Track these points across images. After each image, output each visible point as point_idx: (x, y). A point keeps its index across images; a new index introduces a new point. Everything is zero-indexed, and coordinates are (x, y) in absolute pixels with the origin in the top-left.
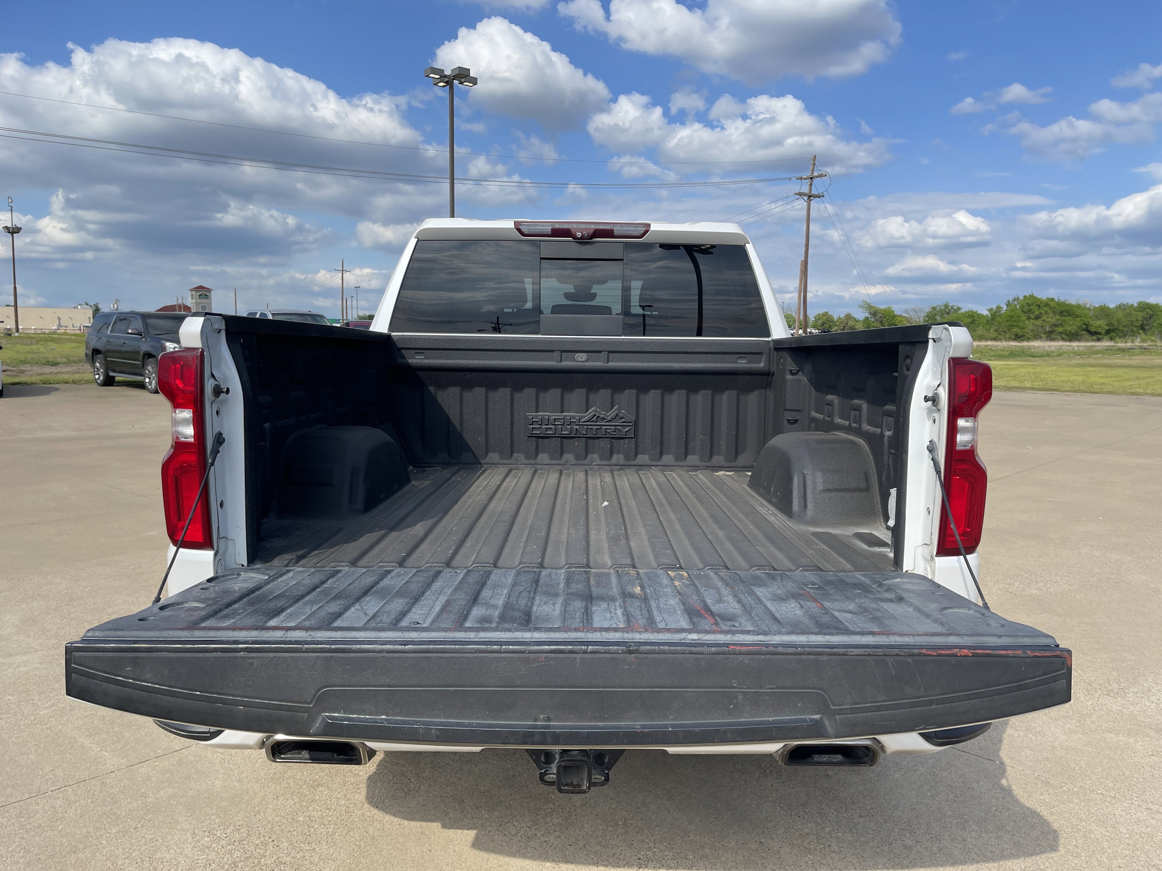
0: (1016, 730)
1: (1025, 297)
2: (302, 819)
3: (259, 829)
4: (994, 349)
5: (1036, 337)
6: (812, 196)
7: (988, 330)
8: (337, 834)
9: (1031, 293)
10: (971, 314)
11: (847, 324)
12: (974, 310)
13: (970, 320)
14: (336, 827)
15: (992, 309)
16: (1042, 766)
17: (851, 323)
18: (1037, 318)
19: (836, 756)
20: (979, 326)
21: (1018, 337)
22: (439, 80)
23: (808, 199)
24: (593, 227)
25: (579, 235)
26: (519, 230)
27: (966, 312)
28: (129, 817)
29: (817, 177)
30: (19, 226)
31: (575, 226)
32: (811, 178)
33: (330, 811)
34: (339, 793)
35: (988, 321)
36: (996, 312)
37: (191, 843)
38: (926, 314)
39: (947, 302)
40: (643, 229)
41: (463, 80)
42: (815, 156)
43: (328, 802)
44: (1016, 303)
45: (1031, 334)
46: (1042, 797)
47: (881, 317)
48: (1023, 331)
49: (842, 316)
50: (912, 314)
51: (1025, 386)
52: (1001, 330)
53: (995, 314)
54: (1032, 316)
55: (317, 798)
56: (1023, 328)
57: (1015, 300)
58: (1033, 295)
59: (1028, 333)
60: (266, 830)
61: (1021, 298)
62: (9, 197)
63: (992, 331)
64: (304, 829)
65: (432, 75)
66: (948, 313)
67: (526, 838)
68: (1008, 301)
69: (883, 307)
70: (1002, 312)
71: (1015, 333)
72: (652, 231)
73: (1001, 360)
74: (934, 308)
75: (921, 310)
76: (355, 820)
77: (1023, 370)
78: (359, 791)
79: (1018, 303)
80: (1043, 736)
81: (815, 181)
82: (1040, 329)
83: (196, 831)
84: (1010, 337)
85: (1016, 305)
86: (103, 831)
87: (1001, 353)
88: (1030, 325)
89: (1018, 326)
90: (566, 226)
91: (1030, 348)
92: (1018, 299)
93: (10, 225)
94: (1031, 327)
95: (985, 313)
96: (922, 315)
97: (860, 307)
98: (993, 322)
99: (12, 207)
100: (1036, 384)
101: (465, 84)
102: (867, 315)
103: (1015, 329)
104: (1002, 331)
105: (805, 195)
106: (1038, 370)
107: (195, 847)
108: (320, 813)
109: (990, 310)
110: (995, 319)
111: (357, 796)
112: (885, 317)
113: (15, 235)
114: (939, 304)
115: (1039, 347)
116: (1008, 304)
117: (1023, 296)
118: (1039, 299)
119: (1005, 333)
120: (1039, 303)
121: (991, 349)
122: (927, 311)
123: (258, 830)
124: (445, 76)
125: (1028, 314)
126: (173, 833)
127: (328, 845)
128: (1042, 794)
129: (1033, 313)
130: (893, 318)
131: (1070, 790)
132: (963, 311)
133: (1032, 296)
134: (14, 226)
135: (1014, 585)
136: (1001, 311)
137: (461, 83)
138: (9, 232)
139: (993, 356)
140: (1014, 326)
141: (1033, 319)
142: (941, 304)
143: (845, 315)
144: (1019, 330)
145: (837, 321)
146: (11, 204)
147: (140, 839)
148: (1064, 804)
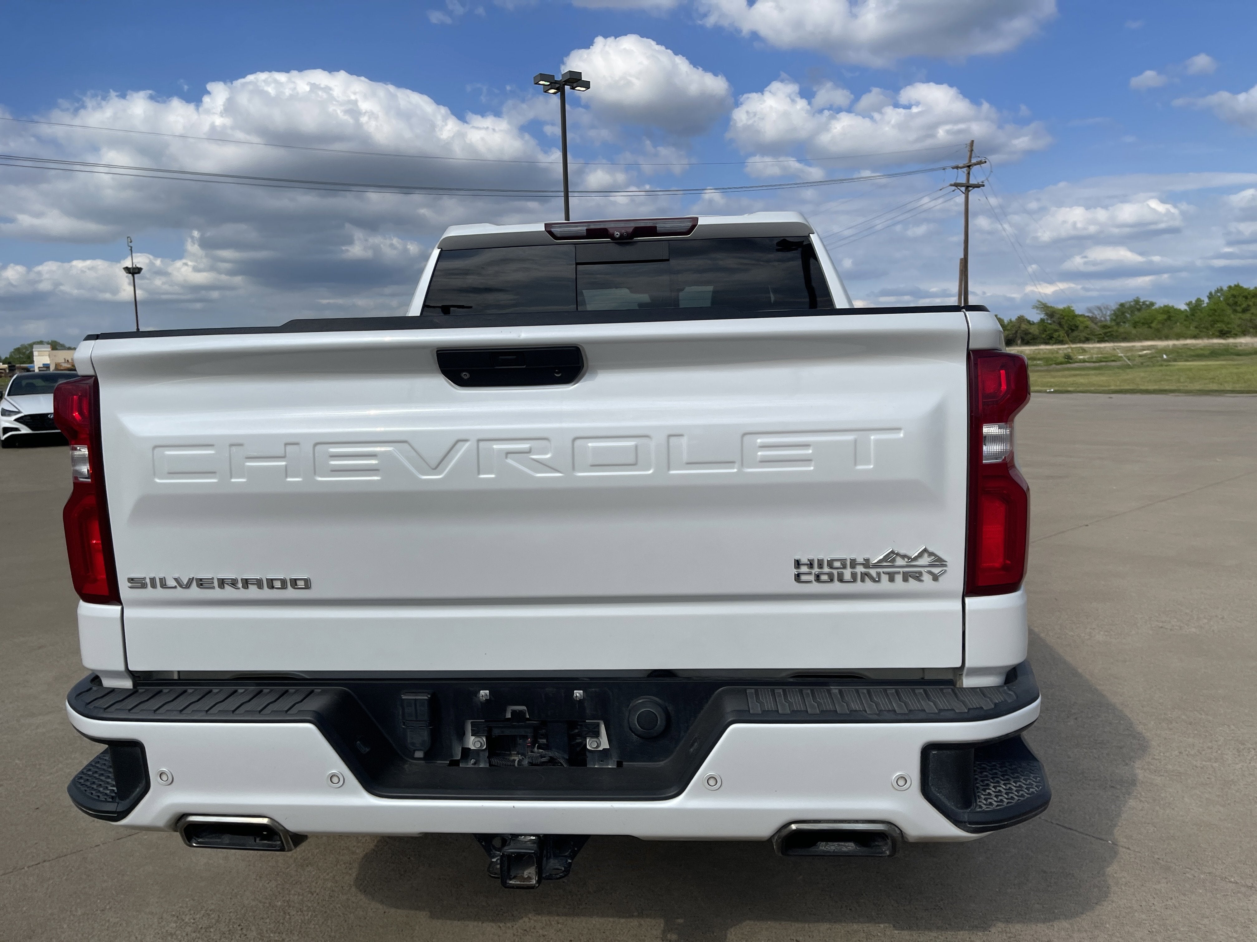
0: (1141, 801)
1: (1230, 287)
2: (280, 903)
3: (232, 914)
4: (1193, 348)
5: (1244, 333)
6: (971, 187)
7: (1188, 327)
8: (313, 922)
9: (1236, 283)
10: (1166, 309)
11: (1019, 327)
12: (1171, 305)
13: (1165, 317)
14: (314, 914)
15: (1191, 302)
16: (1165, 846)
17: (1024, 326)
18: (1244, 311)
19: (847, 844)
20: (1176, 323)
21: (1223, 334)
22: (550, 87)
23: (965, 191)
24: (633, 225)
25: (617, 234)
26: (550, 233)
27: (1160, 308)
28: (99, 897)
29: (975, 165)
30: (138, 266)
31: (612, 225)
32: (969, 167)
33: (313, 894)
34: (328, 874)
35: (1187, 316)
36: (1196, 306)
37: (155, 929)
38: (1113, 312)
39: (1138, 297)
40: (690, 224)
41: (575, 85)
42: (973, 141)
43: (314, 884)
44: (1219, 294)
45: (1239, 329)
46: (1158, 887)
47: (1059, 318)
48: (1229, 326)
49: (1014, 319)
50: (1096, 313)
51: (1225, 389)
52: (1203, 326)
53: (1195, 307)
54: (1239, 309)
55: (303, 879)
56: (1228, 323)
57: (1218, 291)
58: (1238, 284)
59: (1234, 329)
60: (238, 916)
61: (1225, 288)
62: (128, 237)
63: (1191, 328)
64: (279, 916)
65: (541, 82)
66: (1139, 310)
67: (522, 931)
68: (1211, 293)
69: (1061, 306)
70: (1203, 306)
71: (1219, 329)
72: (699, 225)
73: (1200, 360)
74: (1122, 305)
75: (1107, 308)
76: (337, 906)
77: (1224, 371)
78: (350, 872)
79: (1222, 295)
80: (1173, 809)
81: (974, 169)
82: (1249, 324)
83: (165, 915)
84: (1213, 334)
85: (1219, 297)
86: (69, 913)
87: (1202, 352)
88: (1236, 319)
89: (1222, 321)
90: (602, 226)
91: (1235, 345)
92: (1222, 289)
93: (130, 266)
94: (1238, 322)
95: (1183, 307)
96: (1109, 313)
97: (1033, 308)
98: (1193, 317)
99: (131, 247)
100: (1238, 387)
101: (577, 89)
102: (1042, 316)
103: (1219, 325)
104: (1204, 328)
105: (961, 185)
106: (1243, 369)
107: (159, 934)
108: (301, 897)
109: (1188, 304)
110: (1195, 314)
111: (347, 877)
112: (1063, 318)
113: (136, 276)
114: (1128, 299)
115: (1246, 344)
116: (1210, 297)
117: (1227, 286)
118: (1246, 289)
119: (1207, 329)
120: (1246, 294)
121: (1189, 349)
122: (1114, 308)
123: (229, 916)
124: (556, 82)
125: (1234, 308)
126: (140, 917)
127: (300, 935)
128: (1159, 882)
129: (1240, 305)
130: (1073, 319)
131: (1195, 877)
132: (1156, 306)
133: (1237, 286)
134: (134, 266)
135: (1170, 622)
136: (1202, 304)
137: (573, 88)
138: (130, 273)
139: (1192, 356)
140: (1217, 321)
141: (1239, 313)
142: (1130, 299)
143: (1016, 317)
144: (1224, 326)
145: (1008, 324)
146: (130, 244)
147: (104, 922)
148: (1184, 895)
